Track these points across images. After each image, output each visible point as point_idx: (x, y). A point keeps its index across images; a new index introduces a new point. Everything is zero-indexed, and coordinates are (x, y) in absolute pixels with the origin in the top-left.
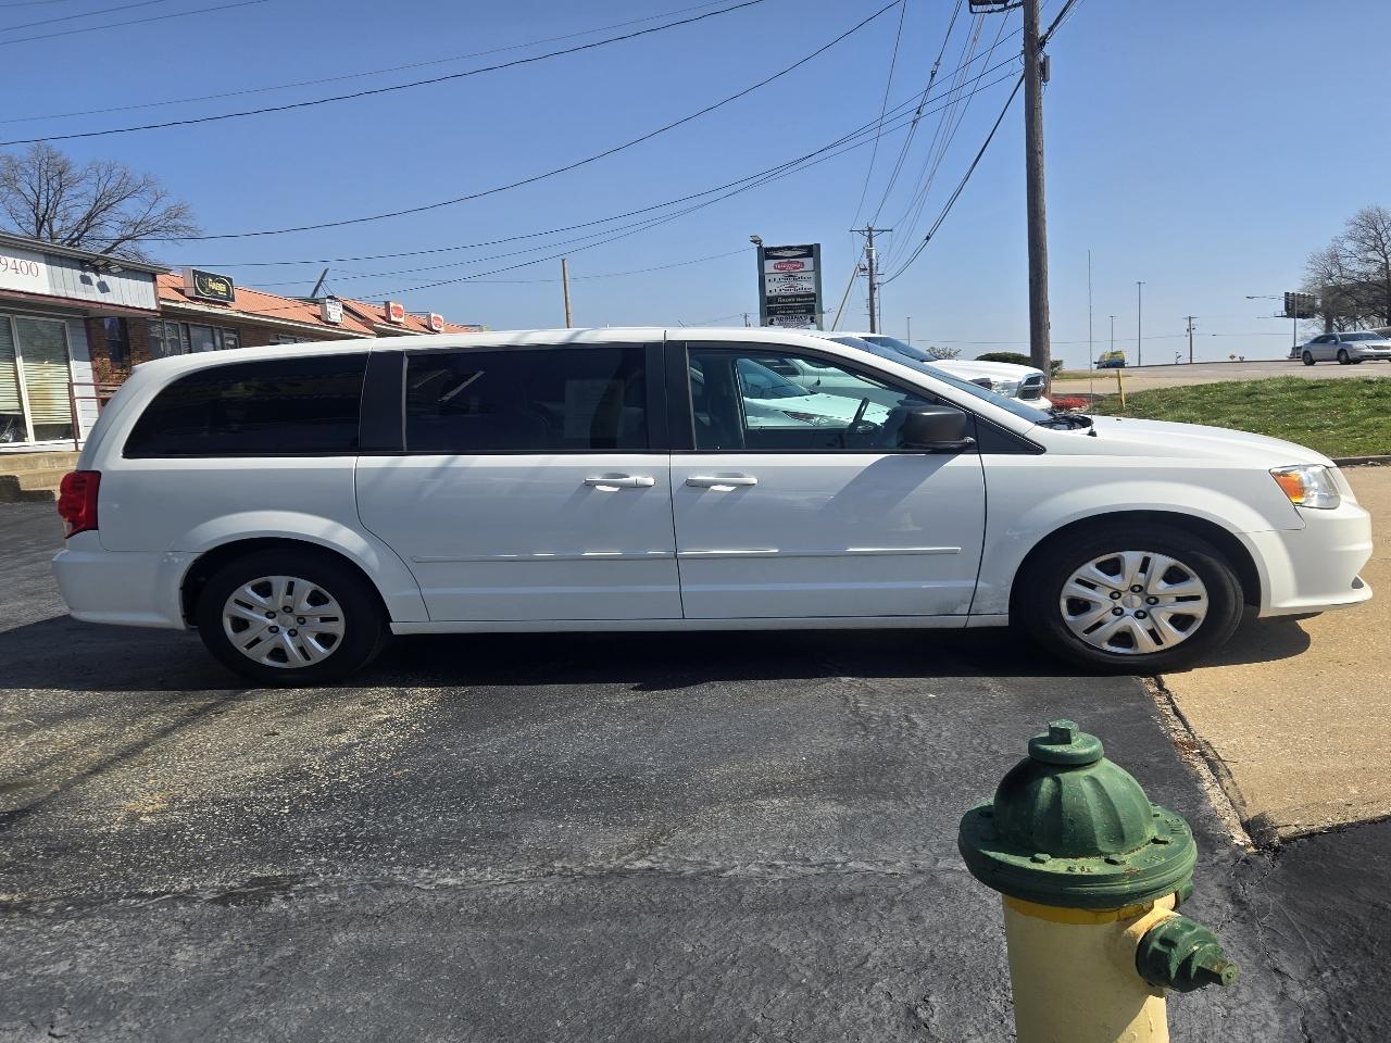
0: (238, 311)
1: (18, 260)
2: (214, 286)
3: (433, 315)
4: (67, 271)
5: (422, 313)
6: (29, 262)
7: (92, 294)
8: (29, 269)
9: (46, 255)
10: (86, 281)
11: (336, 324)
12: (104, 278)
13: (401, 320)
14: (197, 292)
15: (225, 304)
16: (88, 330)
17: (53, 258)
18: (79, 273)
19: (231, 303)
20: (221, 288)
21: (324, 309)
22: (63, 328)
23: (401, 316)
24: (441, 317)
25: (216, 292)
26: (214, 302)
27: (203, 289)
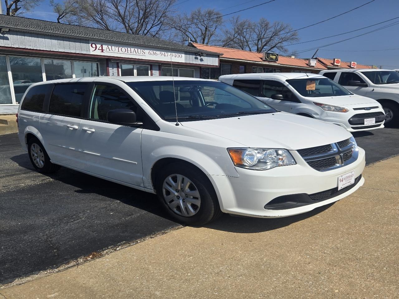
0: (279, 64)
1: (176, 54)
2: (271, 57)
3: (352, 62)
4: (191, 56)
5: (348, 62)
6: (179, 54)
7: (198, 62)
8: (179, 56)
9: (185, 52)
10: (196, 58)
11: (313, 66)
12: (202, 57)
13: (339, 64)
14: (266, 59)
15: (275, 62)
16: (200, 71)
17: (187, 53)
18: (194, 56)
19: (277, 62)
20: (274, 57)
21: (309, 62)
22: (193, 71)
23: (339, 63)
24: (356, 63)
25: (272, 58)
26: (271, 61)
27: (268, 58)
